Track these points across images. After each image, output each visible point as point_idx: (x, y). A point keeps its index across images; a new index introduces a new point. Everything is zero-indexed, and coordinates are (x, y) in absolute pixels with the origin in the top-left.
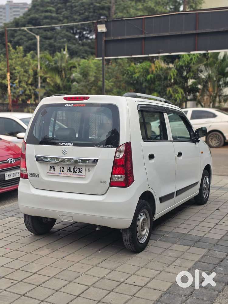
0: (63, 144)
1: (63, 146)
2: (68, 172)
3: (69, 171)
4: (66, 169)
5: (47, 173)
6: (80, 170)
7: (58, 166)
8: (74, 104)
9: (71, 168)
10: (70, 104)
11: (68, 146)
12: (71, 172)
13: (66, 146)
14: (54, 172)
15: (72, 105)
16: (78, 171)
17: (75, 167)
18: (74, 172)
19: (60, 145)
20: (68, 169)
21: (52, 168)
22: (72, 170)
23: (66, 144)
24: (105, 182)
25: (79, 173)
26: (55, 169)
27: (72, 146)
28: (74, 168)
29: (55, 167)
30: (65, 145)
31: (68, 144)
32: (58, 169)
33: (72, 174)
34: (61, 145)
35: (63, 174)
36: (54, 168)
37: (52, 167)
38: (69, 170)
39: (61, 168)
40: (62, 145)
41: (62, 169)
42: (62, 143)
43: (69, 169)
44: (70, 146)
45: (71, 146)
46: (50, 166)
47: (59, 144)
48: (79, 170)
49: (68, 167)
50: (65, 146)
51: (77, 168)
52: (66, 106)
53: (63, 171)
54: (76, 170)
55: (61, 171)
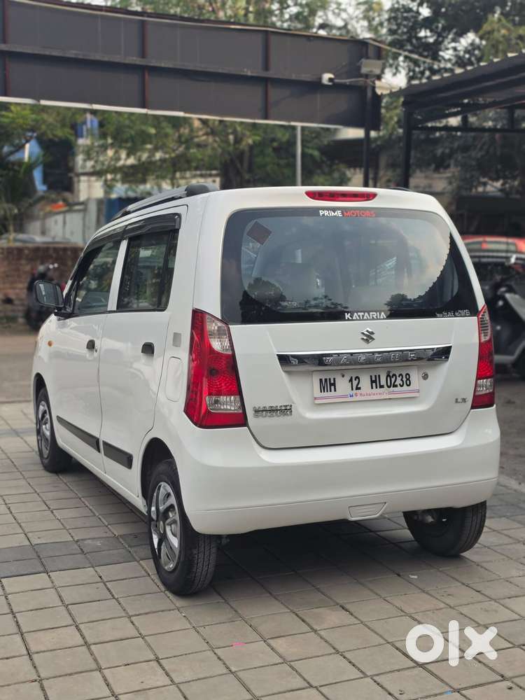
0: (359, 316)
1: (360, 320)
2: (372, 388)
3: (374, 384)
4: (365, 382)
5: (315, 398)
6: (404, 379)
7: (343, 376)
8: (343, 210)
9: (379, 376)
10: (334, 209)
11: (373, 319)
12: (382, 387)
13: (367, 319)
14: (333, 393)
15: (338, 213)
16: (399, 382)
17: (389, 372)
18: (389, 387)
19: (348, 320)
20: (372, 382)
21: (328, 385)
22: (383, 382)
23: (366, 314)
24: (464, 400)
25: (401, 386)
26: (334, 384)
27: (384, 319)
28: (388, 376)
29: (334, 379)
30: (365, 318)
31: (371, 313)
32: (343, 385)
33: (385, 393)
34: (352, 320)
35: (361, 395)
36: (331, 385)
37: (326, 380)
38: (375, 382)
39: (351, 380)
40: (354, 318)
41: (355, 383)
42: (356, 314)
43: (374, 379)
44: (377, 319)
45: (380, 319)
46: (321, 380)
47: (347, 316)
48: (402, 380)
49: (371, 376)
50: (363, 320)
51: (394, 375)
52: (324, 215)
53: (358, 388)
54: (393, 380)
55: (354, 389)
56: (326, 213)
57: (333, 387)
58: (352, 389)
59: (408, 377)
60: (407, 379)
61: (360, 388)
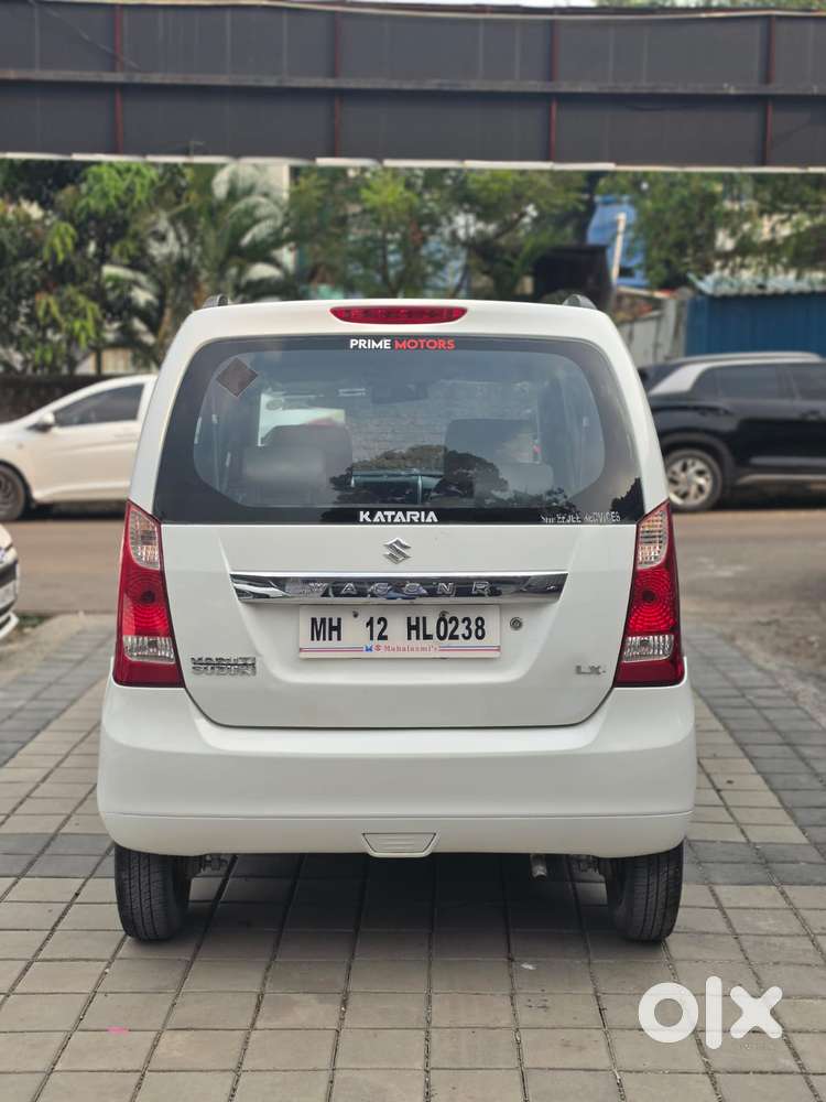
0: (386, 517)
1: (386, 523)
2: (409, 638)
3: (414, 633)
4: (397, 628)
5: (301, 650)
6: (473, 627)
7: (356, 616)
8: (394, 338)
9: (424, 619)
10: (377, 338)
11: (412, 522)
12: (427, 637)
13: (401, 523)
14: (334, 643)
15: (385, 344)
16: (461, 630)
17: (443, 614)
18: (441, 638)
19: (365, 522)
20: (410, 628)
21: (324, 629)
22: (431, 629)
23: (400, 514)
24: (595, 670)
25: (467, 638)
26: (338, 629)
27: (433, 523)
28: (442, 619)
29: (339, 620)
30: (397, 520)
31: (409, 513)
32: (354, 631)
33: (433, 648)
34: (372, 523)
35: (387, 648)
36: (332, 628)
37: (323, 620)
38: (416, 628)
39: (370, 623)
40: (376, 520)
41: (377, 628)
42: (379, 513)
43: (413, 623)
44: (420, 523)
45: (425, 523)
46: (314, 620)
47: (364, 516)
48: (468, 628)
49: (409, 619)
50: (392, 523)
51: (454, 619)
52: (356, 347)
53: (382, 637)
54: (451, 627)
55: (375, 637)
56: (362, 343)
57: (335, 634)
58: (372, 638)
59: (480, 623)
60: (478, 627)
61: (385, 638)
